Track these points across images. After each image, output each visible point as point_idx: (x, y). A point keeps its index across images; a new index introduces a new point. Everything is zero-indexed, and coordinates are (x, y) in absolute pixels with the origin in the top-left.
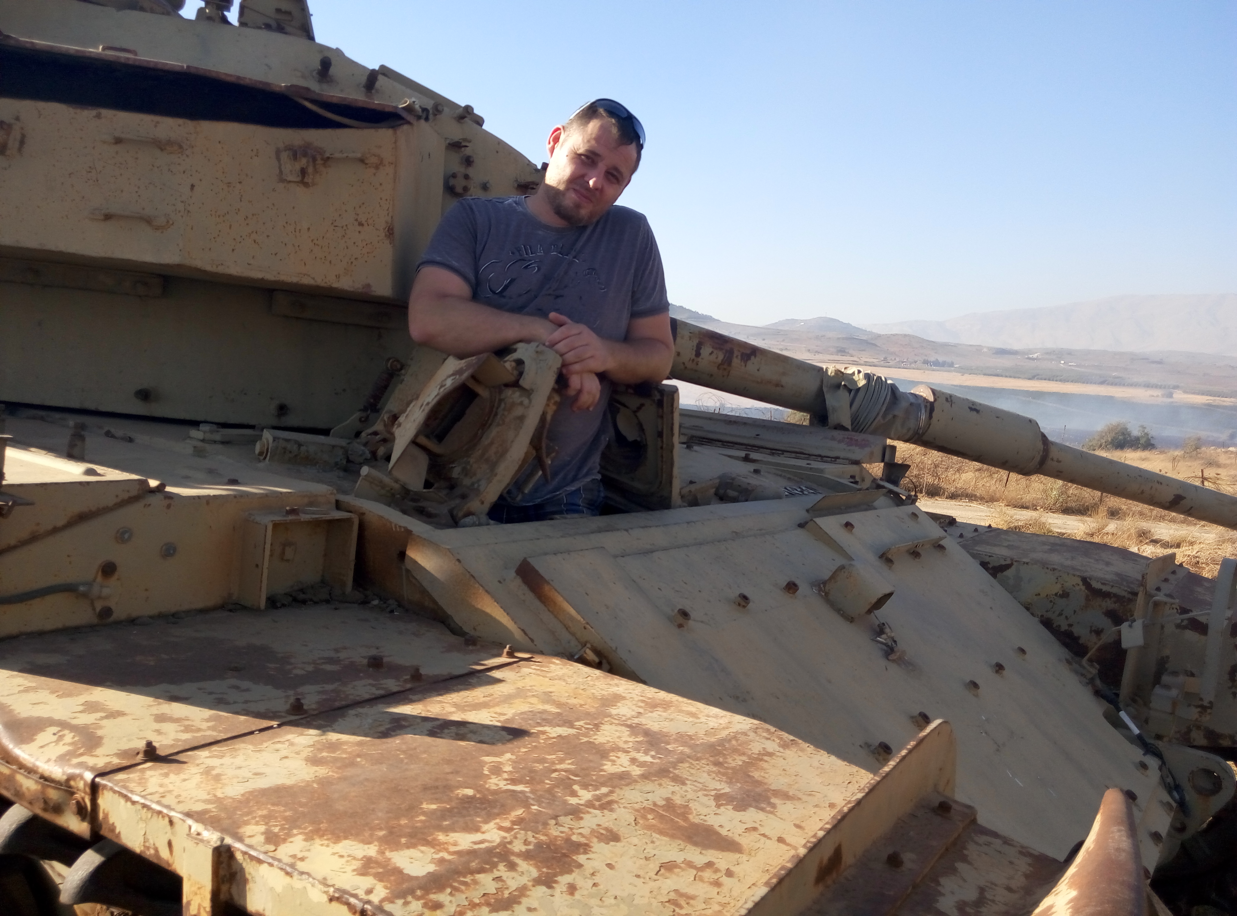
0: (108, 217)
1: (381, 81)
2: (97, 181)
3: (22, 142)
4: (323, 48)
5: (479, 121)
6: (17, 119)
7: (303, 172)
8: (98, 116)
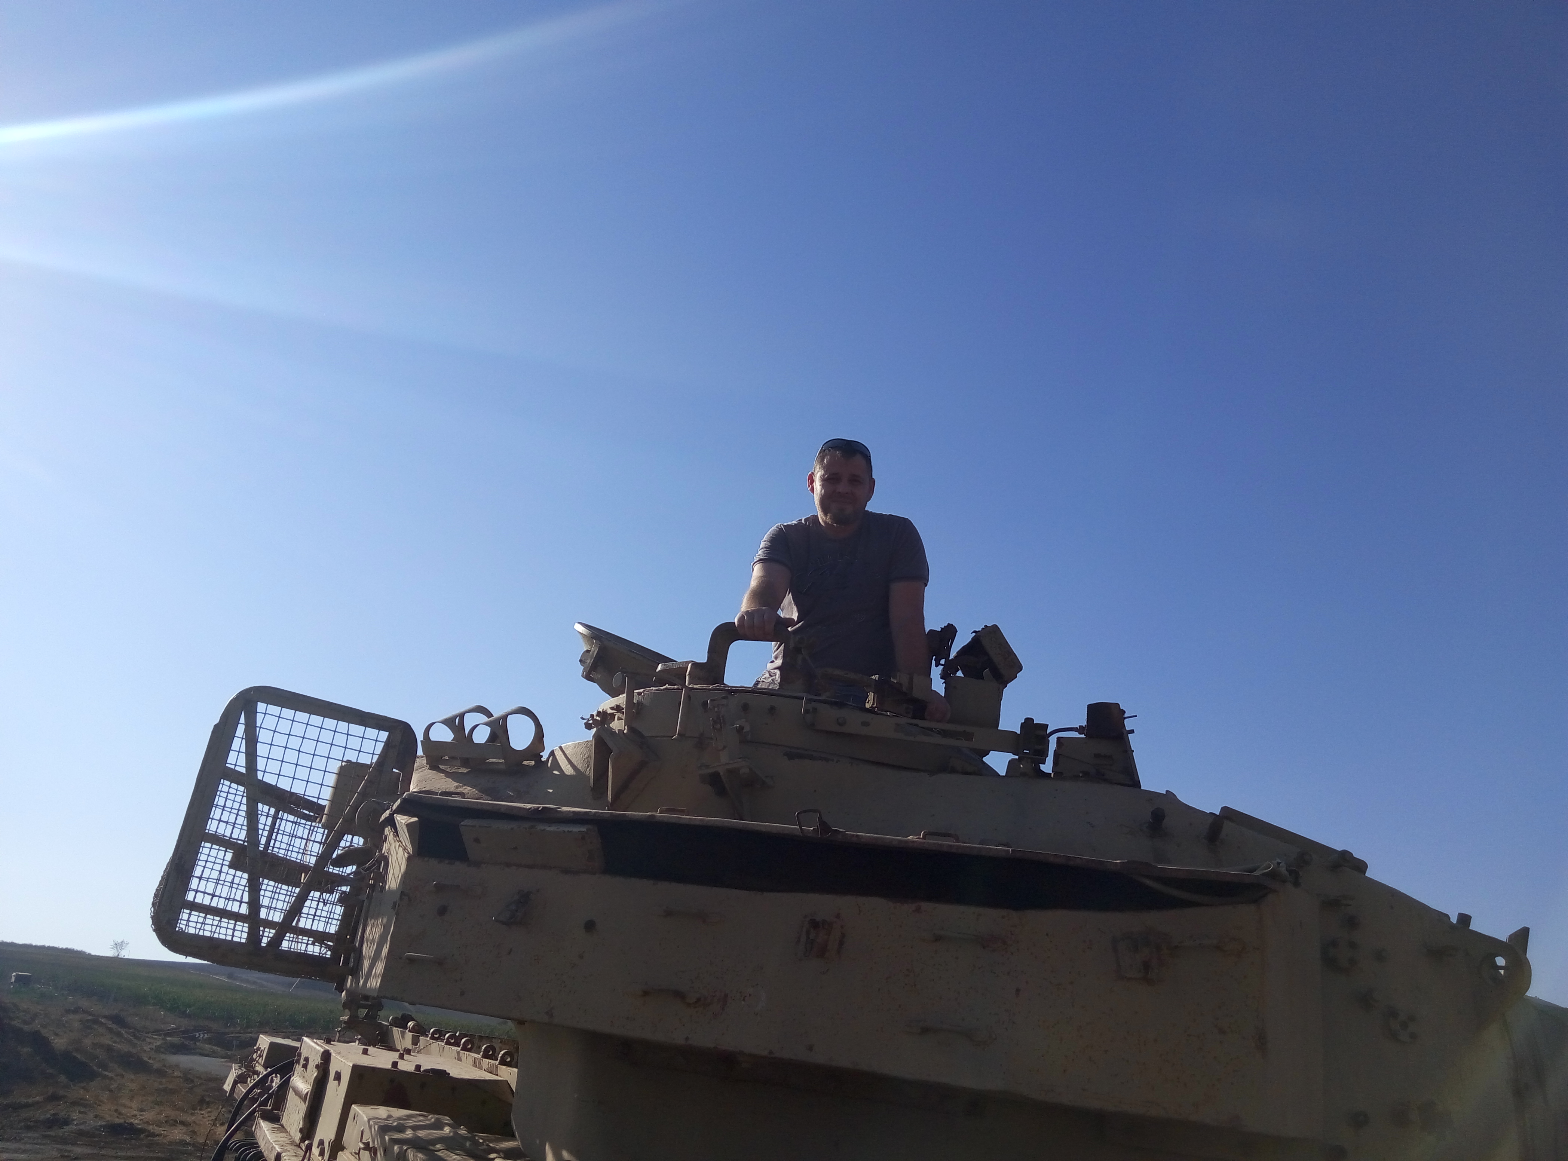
0: (925, 1031)
1: (1228, 827)
2: (915, 985)
3: (841, 943)
4: (1153, 796)
5: (1360, 867)
6: (838, 916)
7: (1146, 966)
8: (918, 910)
